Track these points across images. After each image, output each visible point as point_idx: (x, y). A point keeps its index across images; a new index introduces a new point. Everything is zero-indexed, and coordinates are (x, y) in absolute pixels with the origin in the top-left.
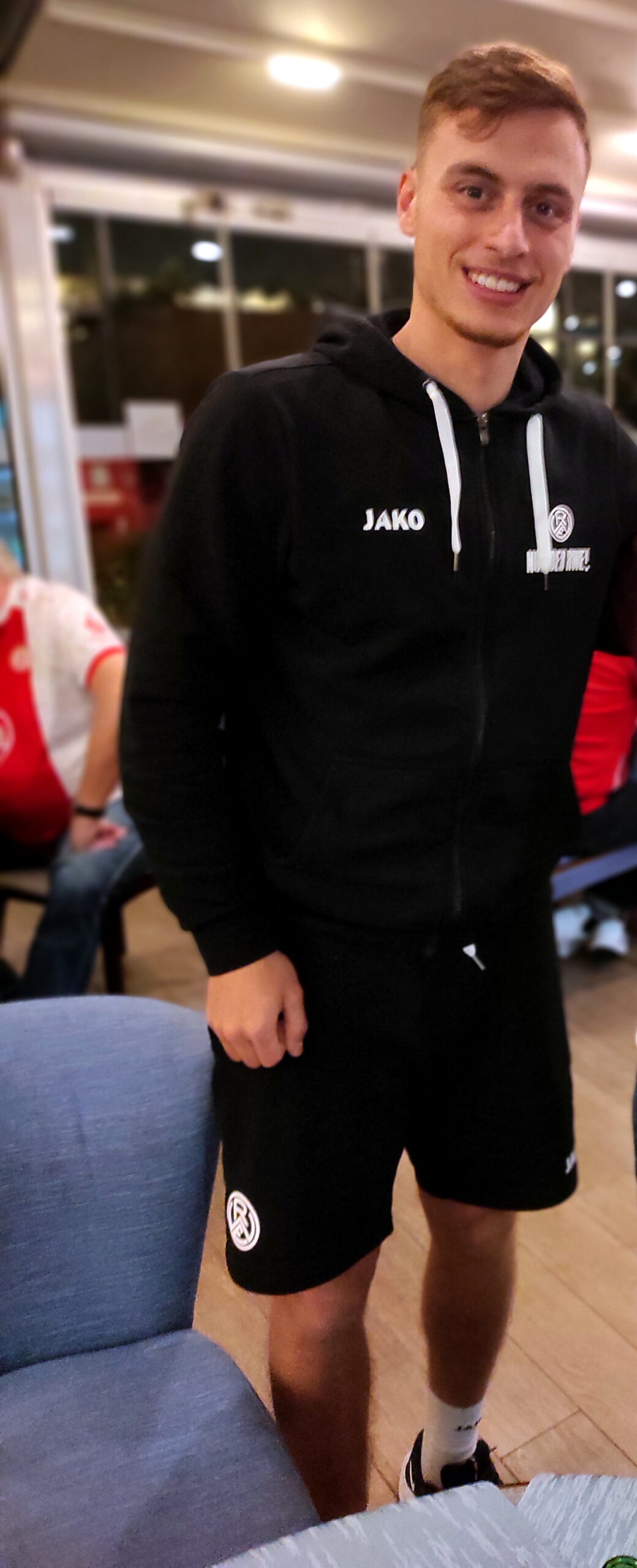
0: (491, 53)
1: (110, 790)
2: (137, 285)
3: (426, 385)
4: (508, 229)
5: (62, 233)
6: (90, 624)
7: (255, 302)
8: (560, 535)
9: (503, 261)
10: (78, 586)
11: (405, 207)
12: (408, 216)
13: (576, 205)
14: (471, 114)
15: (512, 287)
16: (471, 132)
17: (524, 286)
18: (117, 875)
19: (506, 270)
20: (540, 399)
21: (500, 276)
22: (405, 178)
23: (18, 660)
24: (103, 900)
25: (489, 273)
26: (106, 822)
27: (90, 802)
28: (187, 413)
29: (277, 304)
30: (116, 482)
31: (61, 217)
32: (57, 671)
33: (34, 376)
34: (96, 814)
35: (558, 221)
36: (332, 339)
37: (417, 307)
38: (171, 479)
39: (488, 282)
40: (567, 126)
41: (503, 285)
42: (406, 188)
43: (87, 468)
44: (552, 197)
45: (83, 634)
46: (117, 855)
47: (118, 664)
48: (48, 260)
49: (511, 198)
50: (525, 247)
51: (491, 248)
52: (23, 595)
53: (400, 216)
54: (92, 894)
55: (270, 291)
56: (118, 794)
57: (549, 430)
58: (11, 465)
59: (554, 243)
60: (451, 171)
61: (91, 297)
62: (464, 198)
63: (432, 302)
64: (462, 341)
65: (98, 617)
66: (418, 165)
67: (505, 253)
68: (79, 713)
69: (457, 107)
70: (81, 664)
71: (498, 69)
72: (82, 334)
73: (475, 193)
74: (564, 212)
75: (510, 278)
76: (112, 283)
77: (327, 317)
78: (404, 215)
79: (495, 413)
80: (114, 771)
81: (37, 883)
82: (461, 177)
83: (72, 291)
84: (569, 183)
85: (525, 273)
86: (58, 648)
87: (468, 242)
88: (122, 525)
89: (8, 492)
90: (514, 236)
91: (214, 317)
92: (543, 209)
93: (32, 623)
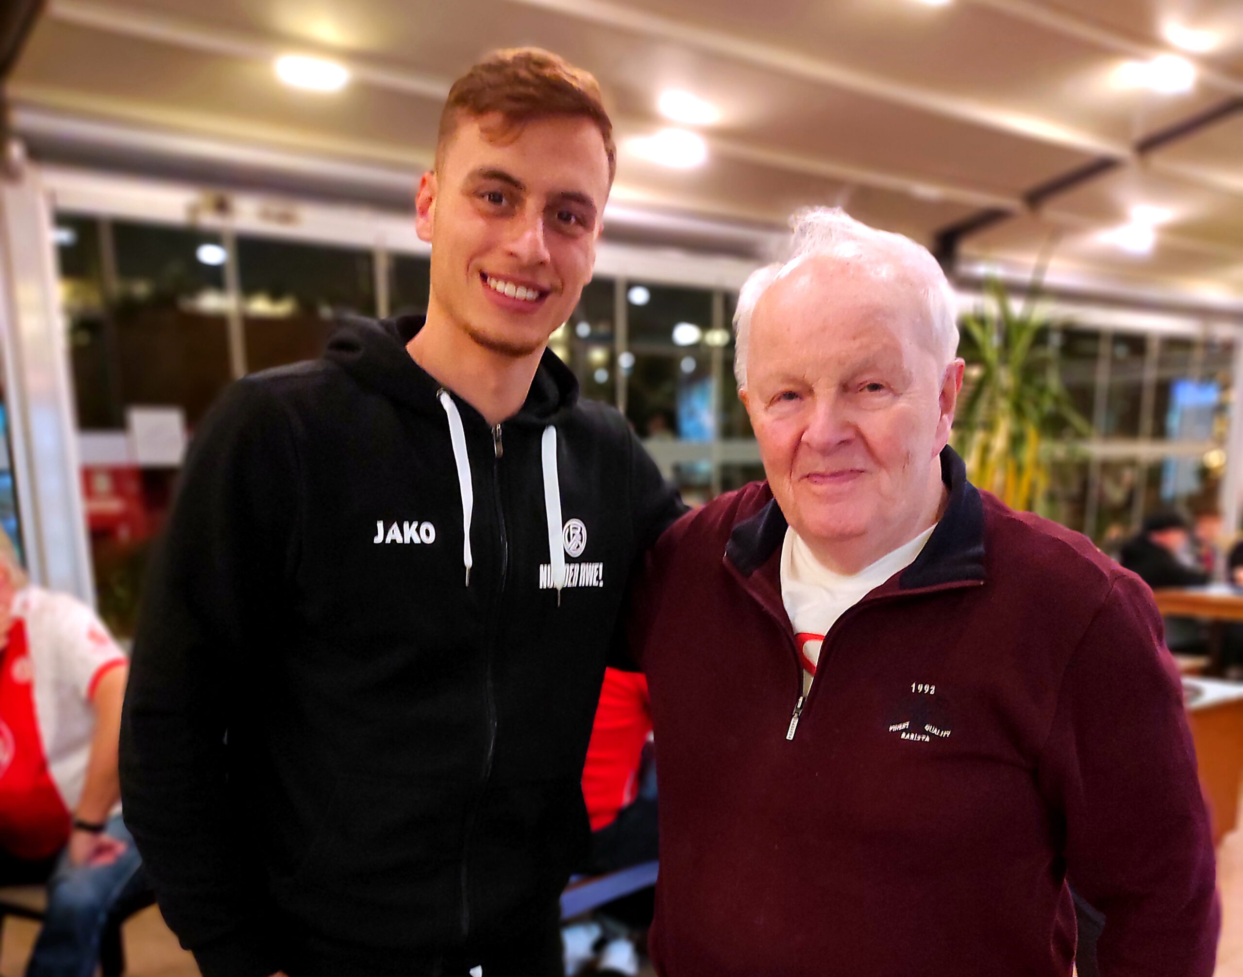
0: (515, 58)
1: (111, 804)
2: (141, 289)
3: (440, 395)
4: (528, 235)
5: (65, 236)
6: (93, 635)
7: (261, 306)
8: (574, 550)
9: (523, 268)
10: (78, 594)
11: (424, 212)
12: (427, 221)
13: (599, 212)
14: (494, 119)
15: (530, 295)
16: (492, 137)
17: (543, 294)
18: (116, 892)
19: (528, 278)
20: (556, 410)
21: (518, 283)
22: (424, 181)
23: (19, 670)
24: (102, 918)
25: (506, 280)
26: (106, 837)
27: (90, 816)
28: (191, 422)
29: (282, 309)
30: (118, 491)
31: (63, 219)
32: (58, 685)
33: (35, 381)
34: (96, 829)
35: (580, 230)
36: (343, 345)
37: (433, 313)
38: (177, 487)
39: (508, 289)
40: (591, 135)
41: (522, 293)
42: (425, 193)
43: (88, 475)
44: (575, 206)
45: (86, 646)
46: (118, 870)
47: (120, 675)
48: (50, 263)
49: (532, 205)
50: (546, 255)
51: (511, 254)
52: (25, 605)
53: (417, 222)
54: (92, 911)
55: (276, 295)
56: (118, 809)
57: (564, 442)
58: (12, 471)
59: (575, 252)
60: (473, 175)
61: (94, 300)
62: (485, 204)
63: (449, 309)
64: (477, 349)
65: (100, 628)
66: (438, 169)
67: (525, 260)
68: (80, 726)
69: (479, 110)
70: (84, 678)
71: (523, 73)
72: (84, 338)
73: (495, 198)
74: (586, 222)
75: (529, 286)
76: (115, 286)
77: (339, 323)
78: (421, 221)
79: (509, 424)
80: (114, 786)
81: (35, 899)
82: (483, 182)
83: (75, 294)
84: (592, 193)
85: (544, 281)
86: (60, 658)
87: (486, 248)
88: (124, 533)
89: (9, 500)
90: (535, 242)
91: (219, 322)
92: (565, 217)
93: (34, 634)
